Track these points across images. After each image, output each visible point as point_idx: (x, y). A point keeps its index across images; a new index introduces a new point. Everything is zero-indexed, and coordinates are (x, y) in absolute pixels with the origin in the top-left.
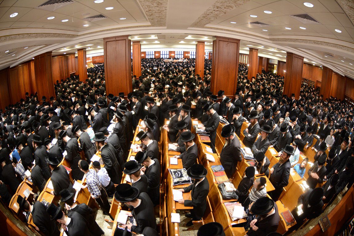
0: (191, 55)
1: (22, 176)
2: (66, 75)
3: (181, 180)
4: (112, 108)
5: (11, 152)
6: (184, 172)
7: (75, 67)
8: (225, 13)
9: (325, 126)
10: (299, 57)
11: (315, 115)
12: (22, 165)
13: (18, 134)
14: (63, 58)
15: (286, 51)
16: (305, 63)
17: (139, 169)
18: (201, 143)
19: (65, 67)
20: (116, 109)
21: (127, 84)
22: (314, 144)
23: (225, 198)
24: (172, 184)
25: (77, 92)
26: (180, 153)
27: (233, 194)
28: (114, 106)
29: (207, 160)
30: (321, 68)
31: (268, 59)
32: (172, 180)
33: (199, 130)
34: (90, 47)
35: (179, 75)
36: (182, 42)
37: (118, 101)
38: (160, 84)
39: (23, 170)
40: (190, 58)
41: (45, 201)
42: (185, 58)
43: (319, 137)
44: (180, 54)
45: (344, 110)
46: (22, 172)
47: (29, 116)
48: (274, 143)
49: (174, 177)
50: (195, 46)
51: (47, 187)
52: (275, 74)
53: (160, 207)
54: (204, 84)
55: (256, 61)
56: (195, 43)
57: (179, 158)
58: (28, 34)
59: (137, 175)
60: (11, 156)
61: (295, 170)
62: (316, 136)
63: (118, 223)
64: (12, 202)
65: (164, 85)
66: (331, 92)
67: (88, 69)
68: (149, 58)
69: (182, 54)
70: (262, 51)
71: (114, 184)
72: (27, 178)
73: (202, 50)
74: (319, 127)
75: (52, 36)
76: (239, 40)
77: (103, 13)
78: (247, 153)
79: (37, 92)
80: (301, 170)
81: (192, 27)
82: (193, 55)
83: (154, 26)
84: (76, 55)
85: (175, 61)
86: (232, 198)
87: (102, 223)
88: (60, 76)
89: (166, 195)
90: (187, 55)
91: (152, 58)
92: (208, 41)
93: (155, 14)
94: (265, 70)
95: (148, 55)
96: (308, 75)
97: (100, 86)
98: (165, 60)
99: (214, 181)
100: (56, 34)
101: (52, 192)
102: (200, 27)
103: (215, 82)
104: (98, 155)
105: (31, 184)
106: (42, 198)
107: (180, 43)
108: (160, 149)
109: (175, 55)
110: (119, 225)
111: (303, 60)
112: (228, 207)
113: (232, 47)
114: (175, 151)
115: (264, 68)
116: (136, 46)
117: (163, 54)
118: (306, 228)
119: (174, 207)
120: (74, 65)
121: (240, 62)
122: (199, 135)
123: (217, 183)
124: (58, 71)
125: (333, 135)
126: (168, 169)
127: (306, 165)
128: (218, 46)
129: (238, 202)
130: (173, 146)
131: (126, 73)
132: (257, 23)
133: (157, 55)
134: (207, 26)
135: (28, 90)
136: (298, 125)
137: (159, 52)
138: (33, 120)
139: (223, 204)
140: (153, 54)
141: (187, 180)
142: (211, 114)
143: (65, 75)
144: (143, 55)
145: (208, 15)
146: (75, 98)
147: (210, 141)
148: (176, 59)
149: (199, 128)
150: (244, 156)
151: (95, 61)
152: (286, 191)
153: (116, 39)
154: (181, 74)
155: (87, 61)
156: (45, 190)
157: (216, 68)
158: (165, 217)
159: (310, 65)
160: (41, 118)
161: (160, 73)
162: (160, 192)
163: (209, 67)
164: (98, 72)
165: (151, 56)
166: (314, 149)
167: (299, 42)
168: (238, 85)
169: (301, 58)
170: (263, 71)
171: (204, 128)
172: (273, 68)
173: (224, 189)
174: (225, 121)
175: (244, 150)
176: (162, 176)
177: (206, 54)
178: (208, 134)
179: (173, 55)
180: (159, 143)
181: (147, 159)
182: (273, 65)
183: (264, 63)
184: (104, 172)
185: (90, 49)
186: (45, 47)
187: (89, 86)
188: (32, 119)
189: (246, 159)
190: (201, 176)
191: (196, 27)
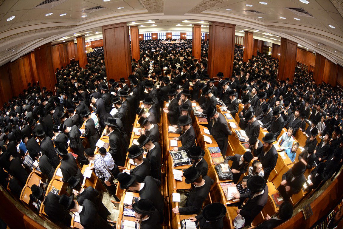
0: (188, 36)
1: (30, 167)
2: (67, 62)
3: (181, 162)
4: (113, 93)
5: (18, 144)
6: (184, 154)
7: (75, 53)
8: (221, 3)
9: (317, 113)
10: (293, 43)
11: (307, 100)
12: (29, 156)
13: (24, 126)
14: (63, 46)
15: (280, 36)
16: (299, 48)
17: (142, 154)
18: (199, 125)
19: (65, 54)
20: (116, 94)
21: (127, 68)
22: (306, 129)
23: (221, 179)
24: (173, 165)
25: (78, 77)
26: (179, 135)
27: (228, 175)
28: (114, 91)
29: (204, 142)
30: (314, 53)
31: (263, 42)
32: (172, 161)
33: (196, 112)
34: (89, 34)
35: (177, 57)
36: (179, 25)
37: (118, 87)
38: (158, 67)
39: (31, 162)
40: (187, 38)
41: (55, 189)
42: (182, 39)
43: (310, 122)
44: (177, 35)
45: (335, 97)
46: (30, 163)
47: (33, 106)
48: (267, 126)
49: (175, 159)
50: (192, 28)
51: (56, 175)
52: (270, 56)
53: (162, 187)
54: (202, 66)
55: (251, 44)
56: (192, 26)
57: (178, 141)
58: (27, 31)
59: (140, 159)
60: (18, 148)
61: (286, 153)
62: (308, 121)
63: (124, 204)
64: (23, 194)
65: (162, 67)
66: (323, 77)
67: (87, 54)
68: (147, 39)
69: (179, 35)
70: (257, 34)
71: (118, 167)
72: (36, 168)
73: (199, 32)
74: (311, 113)
75: (51, 30)
76: (235, 25)
77: (101, 5)
78: (242, 135)
79: (40, 82)
80: (292, 153)
81: (189, 13)
82: (190, 36)
83: (152, 13)
84: (76, 42)
85: (172, 42)
86: (227, 179)
87: (108, 204)
88: (60, 63)
89: (167, 176)
90: (183, 36)
91: (150, 40)
92: (204, 25)
93: (152, 3)
94: (260, 51)
95: (146, 37)
96: (302, 59)
97: (100, 71)
98: (162, 42)
99: (211, 162)
100: (55, 27)
101: (61, 180)
102: (197, 13)
103: (212, 65)
104: (103, 139)
105: (40, 173)
106: (52, 186)
107: (177, 25)
108: (160, 131)
109: (172, 36)
110: (126, 206)
111: (297, 45)
112: (223, 187)
113: (228, 31)
114: (175, 133)
115: (259, 50)
116: (134, 30)
117: (160, 36)
118: (295, 211)
119: (175, 187)
120: (73, 51)
121: (235, 43)
122: (197, 117)
123: (214, 164)
124: (58, 58)
125: (324, 121)
126: (168, 151)
127: (297, 149)
128: (214, 30)
129: (233, 183)
130: (173, 129)
131: (126, 58)
132: (253, 11)
133: (154, 36)
134: (203, 12)
135: (30, 81)
136: (290, 109)
137: (156, 34)
138: (37, 111)
139: (219, 185)
140: (151, 35)
141: (186, 161)
142: (209, 98)
143: (65, 62)
144: (140, 37)
145: (205, 4)
146: (78, 84)
147: (207, 123)
148: (173, 40)
149: (197, 111)
150: (239, 139)
151: (94, 45)
152: (277, 173)
153: (114, 26)
154: (179, 56)
155: (86, 46)
156: (54, 178)
157: (213, 52)
158: (167, 197)
159: (304, 50)
160: (45, 107)
161: (158, 55)
162: (162, 172)
163: (205, 49)
164: (98, 57)
165: (149, 37)
166: (305, 134)
167: (293, 30)
168: (234, 67)
169: (295, 44)
170: (258, 53)
171: (202, 110)
172: (268, 50)
173: (220, 170)
174: (222, 103)
175: (240, 132)
176: (163, 158)
177: (203, 35)
178: (205, 116)
179: (170, 36)
180: (159, 124)
181: (149, 143)
182: (268, 47)
183: (259, 45)
184: (110, 157)
185: (88, 35)
186: (44, 39)
187: (89, 71)
188: (36, 109)
189: (241, 141)
190: (199, 157)
191: (193, 13)
